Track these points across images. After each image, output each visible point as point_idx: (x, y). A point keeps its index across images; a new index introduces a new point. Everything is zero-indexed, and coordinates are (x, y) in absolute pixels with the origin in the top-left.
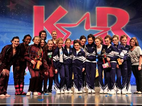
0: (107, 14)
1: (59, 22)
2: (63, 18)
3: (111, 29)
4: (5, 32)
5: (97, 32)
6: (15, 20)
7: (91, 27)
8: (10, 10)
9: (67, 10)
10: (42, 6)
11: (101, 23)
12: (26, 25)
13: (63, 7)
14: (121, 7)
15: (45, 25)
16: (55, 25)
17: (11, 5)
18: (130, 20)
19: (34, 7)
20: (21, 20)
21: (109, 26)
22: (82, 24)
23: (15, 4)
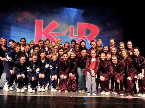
0: (85, 28)
1: (52, 31)
2: (56, 29)
3: (87, 37)
4: (16, 37)
5: (78, 39)
6: (22, 29)
7: (74, 36)
8: (20, 22)
9: (59, 23)
10: (41, 20)
11: (80, 33)
12: (30, 33)
13: (56, 21)
14: (94, 24)
15: (43, 33)
16: (50, 33)
17: (20, 18)
18: (100, 32)
19: (36, 20)
20: (26, 29)
21: (86, 35)
22: (68, 34)
23: (23, 18)
